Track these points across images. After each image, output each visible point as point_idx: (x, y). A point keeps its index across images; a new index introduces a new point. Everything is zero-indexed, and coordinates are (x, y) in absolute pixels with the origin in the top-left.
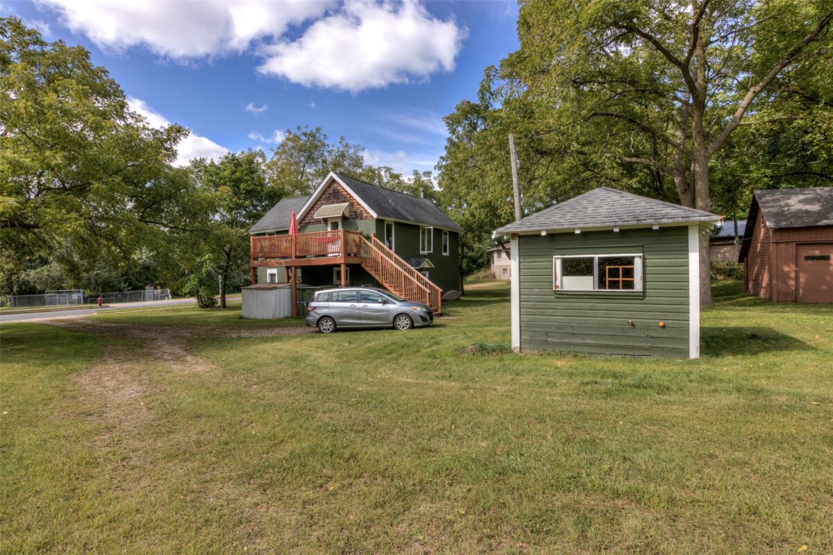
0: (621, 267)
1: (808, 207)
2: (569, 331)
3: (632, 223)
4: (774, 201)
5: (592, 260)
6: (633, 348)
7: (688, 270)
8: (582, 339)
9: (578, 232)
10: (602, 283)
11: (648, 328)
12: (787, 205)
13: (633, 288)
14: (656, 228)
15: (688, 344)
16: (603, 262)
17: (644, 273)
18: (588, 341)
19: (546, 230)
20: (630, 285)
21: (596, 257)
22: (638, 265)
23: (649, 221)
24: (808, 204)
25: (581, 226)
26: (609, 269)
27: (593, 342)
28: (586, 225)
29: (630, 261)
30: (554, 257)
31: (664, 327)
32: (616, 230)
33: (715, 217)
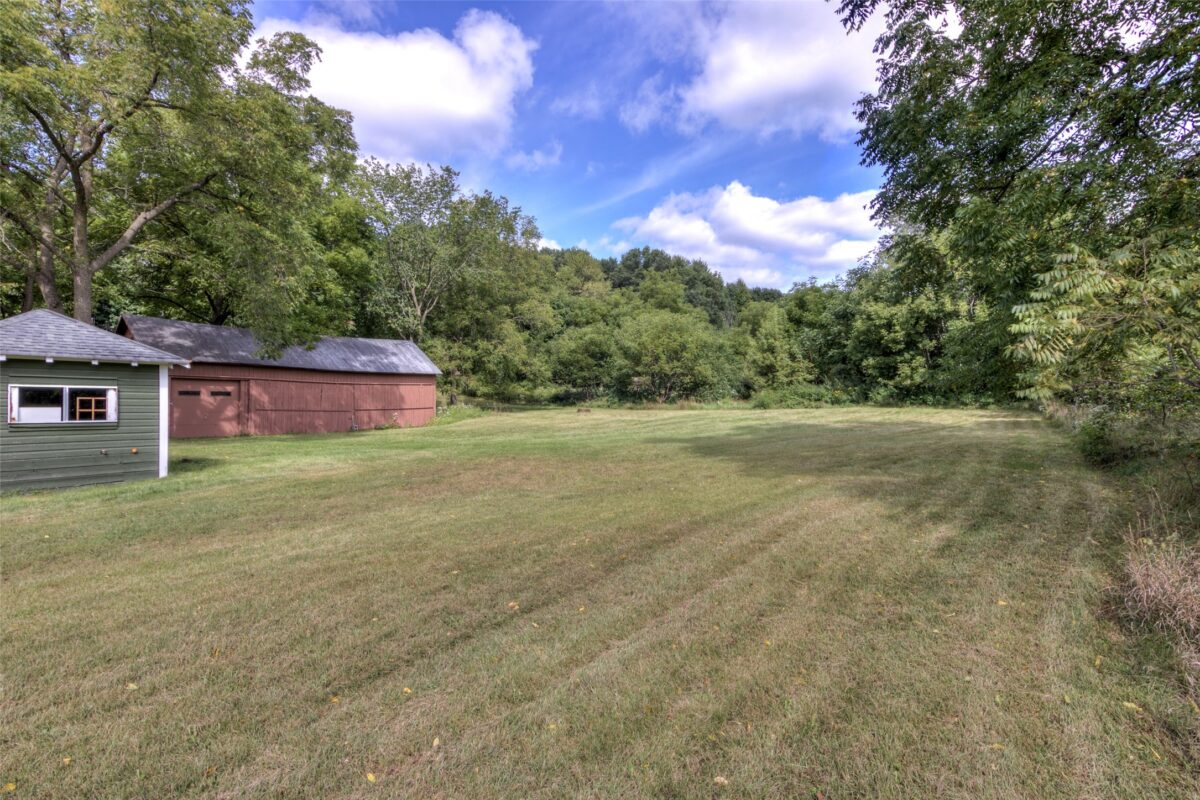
0: (93, 399)
1: (180, 341)
2: (28, 467)
3: (112, 358)
4: (146, 329)
5: (62, 390)
6: (106, 476)
7: (159, 403)
8: (46, 474)
9: (50, 360)
10: (72, 416)
11: (122, 455)
12: (160, 336)
13: (105, 418)
14: (135, 364)
15: (158, 465)
16: (74, 394)
17: (119, 404)
18: (54, 476)
19: (7, 355)
20: (102, 416)
21: (67, 388)
22: (112, 398)
23: (128, 358)
24: (180, 338)
25: (54, 354)
26: (81, 401)
27: (60, 476)
28: (60, 355)
29: (103, 393)
30: (10, 385)
31: (136, 453)
32: (95, 363)
33: (184, 360)
